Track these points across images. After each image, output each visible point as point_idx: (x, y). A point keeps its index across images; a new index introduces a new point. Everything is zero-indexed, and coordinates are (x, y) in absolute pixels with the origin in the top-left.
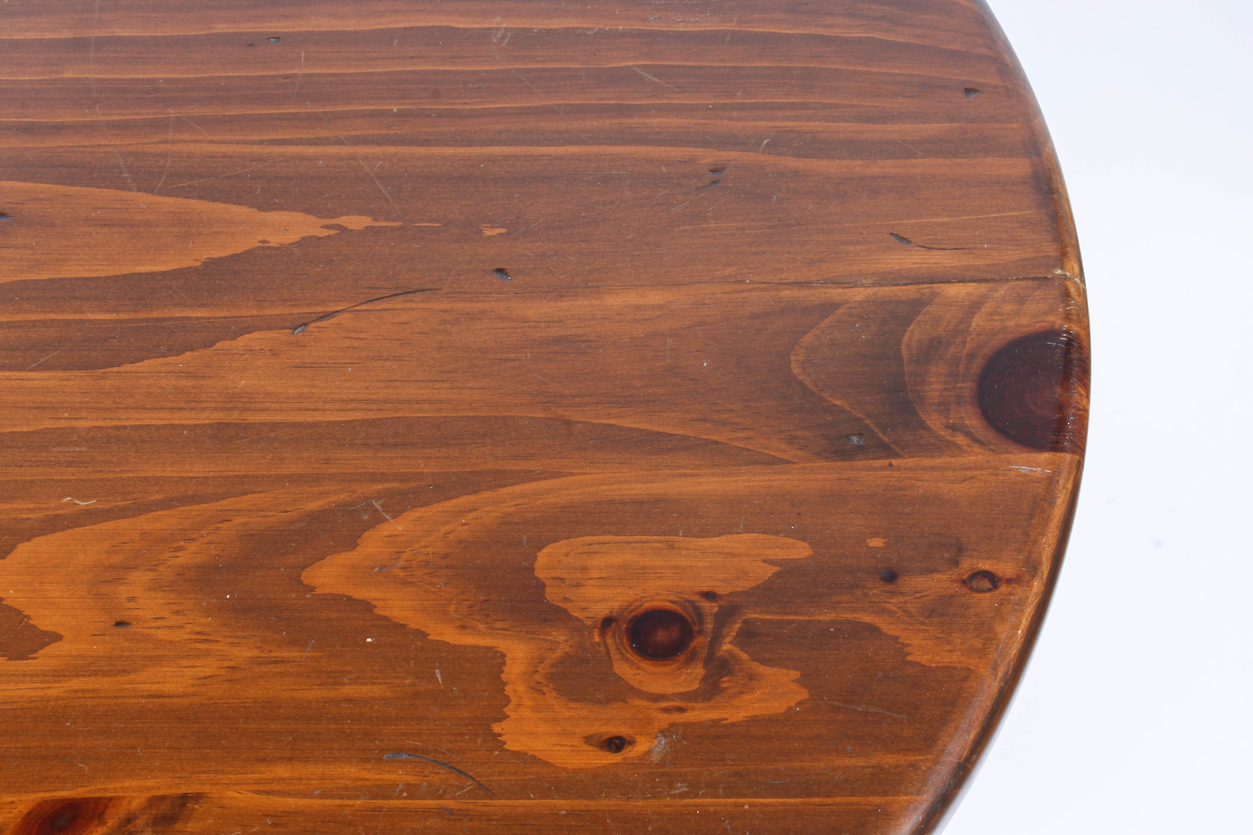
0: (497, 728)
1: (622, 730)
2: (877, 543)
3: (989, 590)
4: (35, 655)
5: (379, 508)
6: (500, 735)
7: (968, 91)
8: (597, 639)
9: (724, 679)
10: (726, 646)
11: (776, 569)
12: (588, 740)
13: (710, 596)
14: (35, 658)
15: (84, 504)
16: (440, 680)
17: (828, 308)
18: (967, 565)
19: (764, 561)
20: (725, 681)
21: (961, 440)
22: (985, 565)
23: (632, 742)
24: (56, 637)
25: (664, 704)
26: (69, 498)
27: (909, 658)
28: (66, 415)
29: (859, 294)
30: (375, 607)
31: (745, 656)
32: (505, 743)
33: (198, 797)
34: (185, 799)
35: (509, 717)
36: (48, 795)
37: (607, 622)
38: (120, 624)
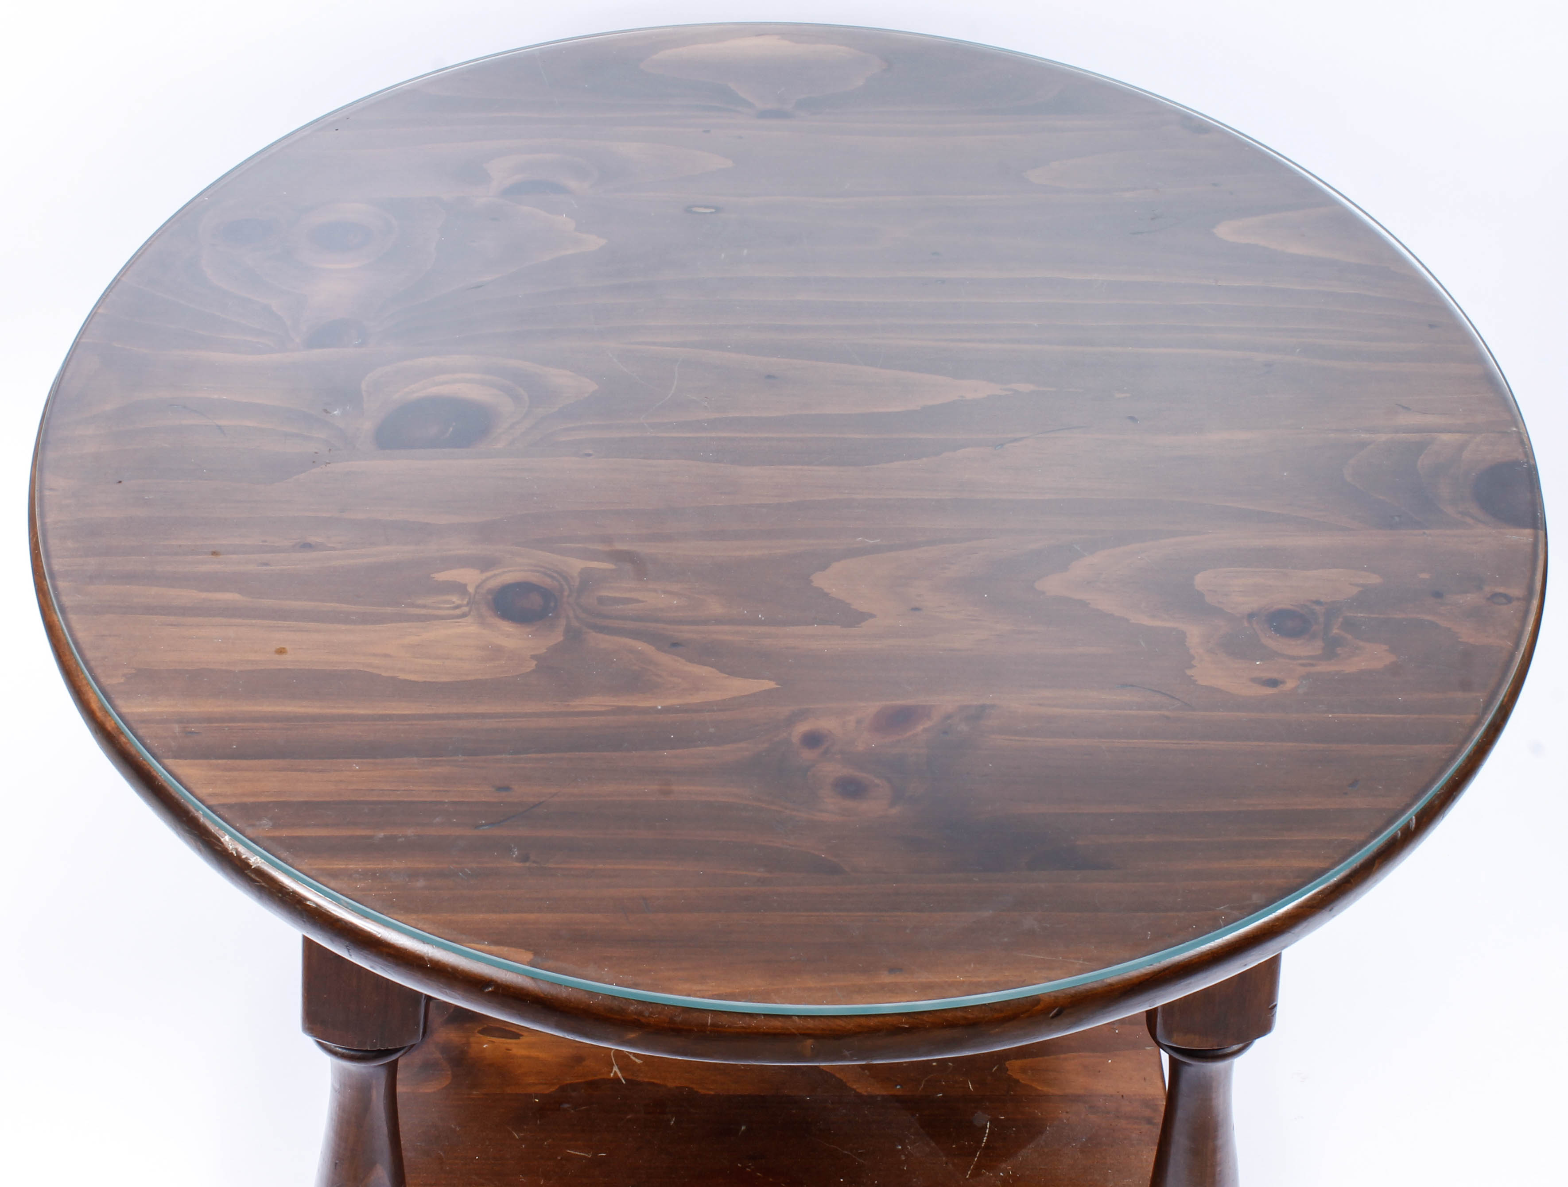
0: (1189, 672)
1: (1275, 675)
2: (1425, 576)
3: (1507, 604)
4: (860, 626)
5: (1079, 549)
6: (1192, 676)
7: (1431, 326)
8: (1246, 624)
9: (1338, 649)
10: (1335, 631)
11: (1360, 589)
12: (1254, 680)
13: (1318, 602)
14: (860, 627)
15: (872, 541)
16: (1144, 645)
17: (1363, 445)
18: (1488, 589)
19: (1351, 584)
20: (1339, 650)
21: (1469, 520)
22: (1501, 590)
23: (1283, 682)
24: (872, 616)
25: (1300, 662)
26: (861, 538)
27: (1460, 640)
28: (846, 491)
29: (1383, 437)
30: (1089, 604)
31: (1349, 637)
32: (1196, 681)
33: (992, 706)
34: (983, 707)
35: (1195, 666)
36: (888, 703)
37: (1251, 616)
38: (916, 609)
